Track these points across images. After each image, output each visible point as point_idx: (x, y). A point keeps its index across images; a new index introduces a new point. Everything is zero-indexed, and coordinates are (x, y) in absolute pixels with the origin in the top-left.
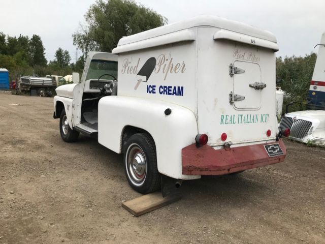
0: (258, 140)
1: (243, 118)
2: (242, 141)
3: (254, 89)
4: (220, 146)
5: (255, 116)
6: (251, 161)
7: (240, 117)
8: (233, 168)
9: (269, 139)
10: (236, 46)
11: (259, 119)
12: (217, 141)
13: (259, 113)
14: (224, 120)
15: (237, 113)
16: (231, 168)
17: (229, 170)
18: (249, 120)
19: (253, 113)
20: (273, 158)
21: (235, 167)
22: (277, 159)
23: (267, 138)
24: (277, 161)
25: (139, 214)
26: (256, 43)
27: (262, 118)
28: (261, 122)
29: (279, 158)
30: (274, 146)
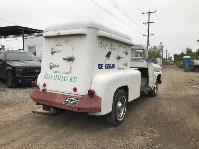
0: (66, 92)
1: (57, 77)
2: (55, 90)
3: (66, 61)
5: (66, 77)
7: (55, 77)
10: (56, 38)
11: (69, 79)
13: (69, 76)
14: (46, 77)
15: (54, 74)
18: (61, 79)
19: (64, 75)
20: (66, 105)
21: (41, 101)
22: (70, 107)
23: (73, 92)
24: (71, 109)
25: (34, 112)
26: (61, 34)
27: (71, 79)
28: (70, 81)
29: (72, 107)
30: (74, 99)
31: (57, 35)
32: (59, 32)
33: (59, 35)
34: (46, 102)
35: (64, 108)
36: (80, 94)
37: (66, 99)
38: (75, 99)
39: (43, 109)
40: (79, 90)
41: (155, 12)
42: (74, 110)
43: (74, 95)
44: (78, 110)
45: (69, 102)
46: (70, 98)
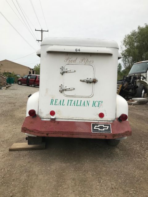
0: (88, 119)
1: (73, 102)
2: (70, 118)
3: (85, 83)
4: (49, 118)
5: (86, 102)
6: (70, 132)
7: (70, 102)
8: (51, 133)
9: (102, 120)
11: (91, 104)
12: (47, 115)
13: (91, 101)
14: (54, 103)
15: (66, 99)
16: (49, 133)
17: (47, 134)
18: (79, 104)
19: (83, 100)
20: (96, 133)
21: (53, 133)
22: (102, 136)
23: (99, 119)
24: (103, 137)
25: (11, 150)
26: (80, 51)
27: (94, 104)
28: (93, 106)
29: (105, 135)
30: (103, 126)
31: (75, 51)
32: (78, 48)
33: (78, 51)
34: (63, 134)
35: (92, 137)
36: (108, 120)
37: (93, 127)
38: (105, 125)
39: (29, 144)
40: (106, 115)
41: (48, 31)
42: (107, 138)
43: (99, 122)
44: (113, 137)
45: (99, 130)
46: (98, 125)
